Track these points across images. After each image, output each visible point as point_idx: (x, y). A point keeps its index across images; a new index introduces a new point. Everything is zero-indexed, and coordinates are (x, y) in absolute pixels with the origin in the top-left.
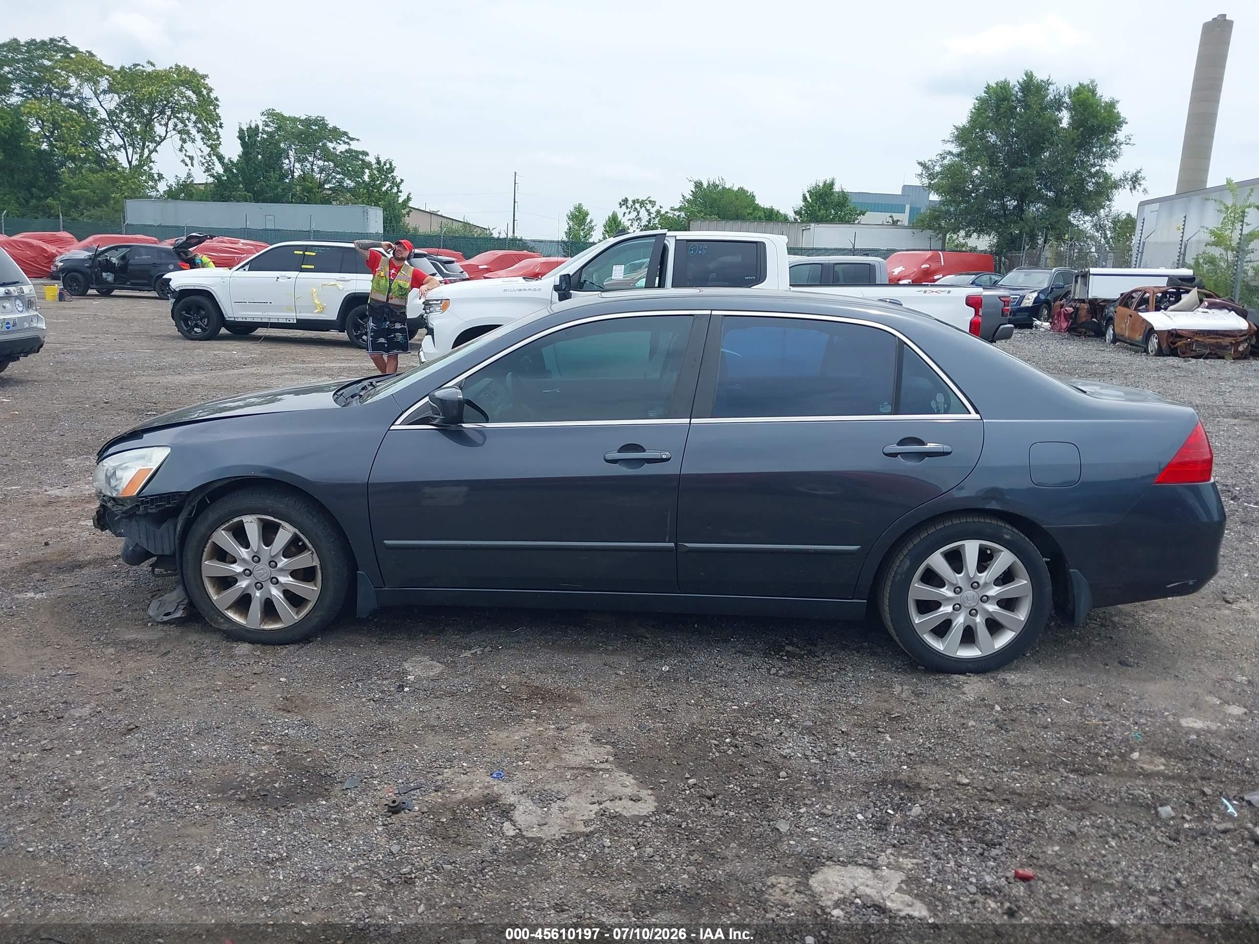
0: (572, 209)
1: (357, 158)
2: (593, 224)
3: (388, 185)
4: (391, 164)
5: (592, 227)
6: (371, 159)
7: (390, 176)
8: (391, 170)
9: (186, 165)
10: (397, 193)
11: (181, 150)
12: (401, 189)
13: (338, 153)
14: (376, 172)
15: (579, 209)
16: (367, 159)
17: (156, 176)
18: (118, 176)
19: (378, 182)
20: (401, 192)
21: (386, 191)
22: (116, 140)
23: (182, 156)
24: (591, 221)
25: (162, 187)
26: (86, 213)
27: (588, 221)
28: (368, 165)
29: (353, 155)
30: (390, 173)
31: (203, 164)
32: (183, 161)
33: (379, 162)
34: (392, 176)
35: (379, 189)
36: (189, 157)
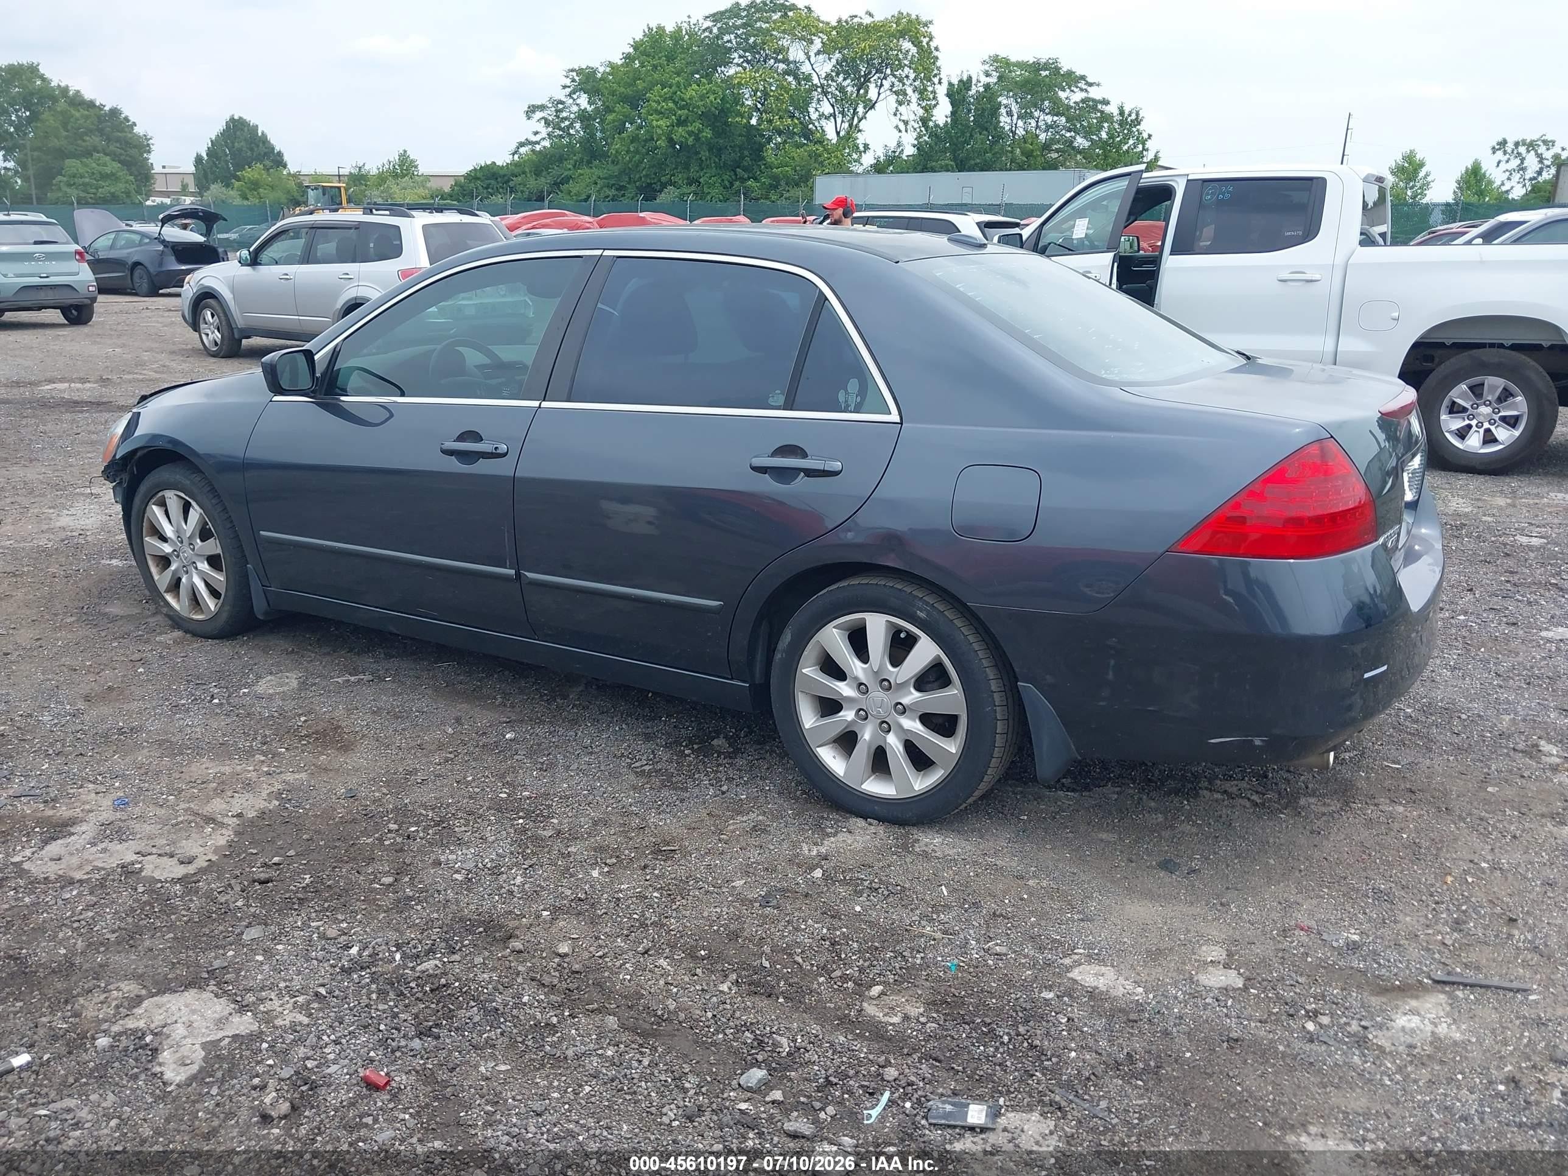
0: (1399, 158)
1: (1094, 108)
2: (1429, 179)
3: (1131, 142)
4: (1137, 114)
5: (1428, 184)
6: (1112, 109)
7: (1134, 129)
8: (1138, 122)
9: (900, 131)
10: (1142, 152)
11: (895, 115)
12: (1146, 146)
13: (1072, 104)
14: (1117, 126)
15: (1410, 158)
16: (1108, 109)
17: (861, 148)
18: (821, 149)
19: (1118, 139)
20: (1147, 150)
21: (1127, 151)
22: (826, 108)
23: (895, 121)
24: (1427, 175)
25: (868, 160)
26: (786, 195)
27: (1422, 174)
28: (1106, 117)
29: (1090, 105)
30: (1135, 127)
31: (915, 129)
32: (897, 127)
33: (1122, 113)
34: (1138, 130)
35: (1118, 147)
36: (903, 121)
